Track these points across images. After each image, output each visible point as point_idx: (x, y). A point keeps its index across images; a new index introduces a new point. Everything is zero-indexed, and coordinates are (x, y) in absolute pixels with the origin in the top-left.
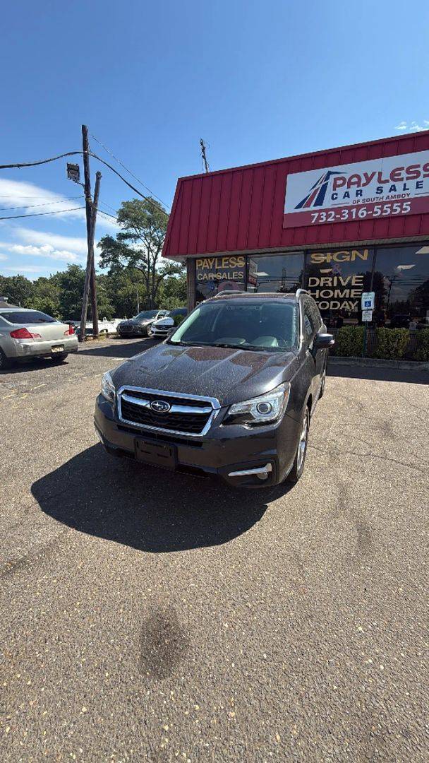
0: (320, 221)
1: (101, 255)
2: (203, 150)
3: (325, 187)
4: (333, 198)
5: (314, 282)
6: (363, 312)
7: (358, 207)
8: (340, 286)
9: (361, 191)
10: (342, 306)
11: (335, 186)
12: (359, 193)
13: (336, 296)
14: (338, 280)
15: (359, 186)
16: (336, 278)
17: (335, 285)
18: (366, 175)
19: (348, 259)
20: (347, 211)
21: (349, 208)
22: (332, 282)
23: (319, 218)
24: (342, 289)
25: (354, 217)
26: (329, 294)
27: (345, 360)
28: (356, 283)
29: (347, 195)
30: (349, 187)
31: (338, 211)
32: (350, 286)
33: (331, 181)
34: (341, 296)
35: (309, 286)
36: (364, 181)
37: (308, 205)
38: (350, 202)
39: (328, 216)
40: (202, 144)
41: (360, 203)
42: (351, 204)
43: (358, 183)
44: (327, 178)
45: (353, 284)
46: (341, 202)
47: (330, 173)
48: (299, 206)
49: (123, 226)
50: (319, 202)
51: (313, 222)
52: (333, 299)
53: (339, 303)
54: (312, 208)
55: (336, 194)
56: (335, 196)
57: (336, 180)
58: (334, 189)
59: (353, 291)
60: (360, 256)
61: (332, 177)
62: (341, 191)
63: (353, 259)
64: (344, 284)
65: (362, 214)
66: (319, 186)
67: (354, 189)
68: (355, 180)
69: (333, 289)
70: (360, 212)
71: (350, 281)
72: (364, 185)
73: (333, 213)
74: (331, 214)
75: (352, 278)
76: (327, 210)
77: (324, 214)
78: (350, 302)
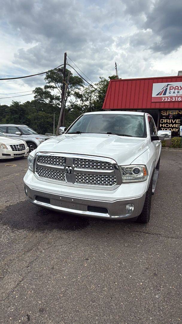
0: (165, 101)
1: (34, 97)
2: (116, 66)
3: (166, 89)
4: (169, 93)
5: (162, 121)
6: (181, 132)
7: (178, 97)
8: (172, 123)
9: (179, 92)
10: (173, 130)
11: (170, 89)
12: (178, 92)
13: (170, 126)
14: (171, 121)
15: (178, 90)
16: (170, 120)
17: (170, 122)
18: (180, 87)
19: (175, 114)
20: (174, 98)
21: (175, 97)
22: (169, 121)
23: (165, 99)
24: (173, 124)
25: (177, 100)
26: (168, 125)
27: (174, 149)
28: (178, 122)
29: (174, 92)
30: (175, 90)
31: (171, 97)
32: (175, 123)
33: (169, 87)
34: (173, 127)
35: (161, 122)
36: (180, 88)
37: (161, 95)
38: (175, 95)
39: (168, 99)
40: (116, 64)
41: (179, 96)
42: (176, 96)
43: (178, 89)
44: (167, 86)
45: (177, 122)
46: (172, 95)
47: (168, 85)
48: (157, 95)
49: (47, 81)
50: (165, 94)
51: (163, 100)
52: (169, 127)
53: (172, 129)
54: (162, 96)
55: (171, 92)
56: (170, 93)
57: (170, 87)
58: (170, 90)
59: (177, 125)
60: (179, 113)
61: (169, 86)
62: (172, 91)
63: (177, 113)
64: (173, 122)
65: (180, 99)
66: (165, 89)
67: (176, 91)
68: (177, 88)
69: (170, 124)
70: (179, 99)
71: (176, 121)
72: (180, 90)
73: (170, 98)
74: (169, 99)
75: (176, 120)
76: (167, 97)
77: (167, 98)
78: (176, 129)
